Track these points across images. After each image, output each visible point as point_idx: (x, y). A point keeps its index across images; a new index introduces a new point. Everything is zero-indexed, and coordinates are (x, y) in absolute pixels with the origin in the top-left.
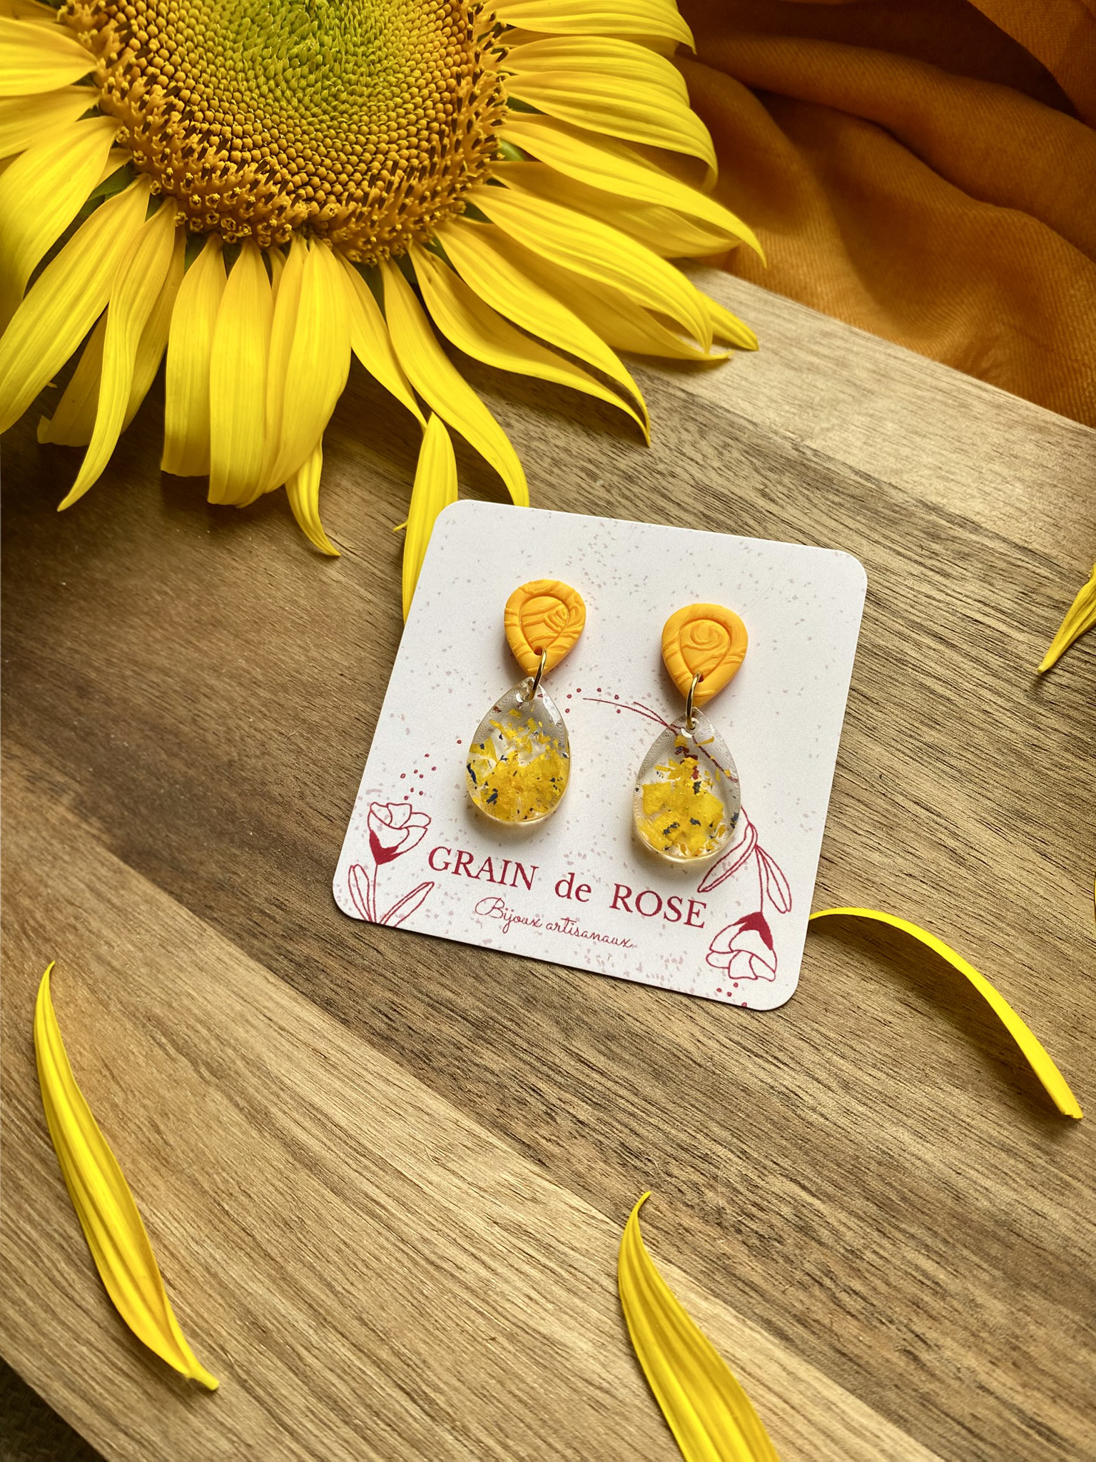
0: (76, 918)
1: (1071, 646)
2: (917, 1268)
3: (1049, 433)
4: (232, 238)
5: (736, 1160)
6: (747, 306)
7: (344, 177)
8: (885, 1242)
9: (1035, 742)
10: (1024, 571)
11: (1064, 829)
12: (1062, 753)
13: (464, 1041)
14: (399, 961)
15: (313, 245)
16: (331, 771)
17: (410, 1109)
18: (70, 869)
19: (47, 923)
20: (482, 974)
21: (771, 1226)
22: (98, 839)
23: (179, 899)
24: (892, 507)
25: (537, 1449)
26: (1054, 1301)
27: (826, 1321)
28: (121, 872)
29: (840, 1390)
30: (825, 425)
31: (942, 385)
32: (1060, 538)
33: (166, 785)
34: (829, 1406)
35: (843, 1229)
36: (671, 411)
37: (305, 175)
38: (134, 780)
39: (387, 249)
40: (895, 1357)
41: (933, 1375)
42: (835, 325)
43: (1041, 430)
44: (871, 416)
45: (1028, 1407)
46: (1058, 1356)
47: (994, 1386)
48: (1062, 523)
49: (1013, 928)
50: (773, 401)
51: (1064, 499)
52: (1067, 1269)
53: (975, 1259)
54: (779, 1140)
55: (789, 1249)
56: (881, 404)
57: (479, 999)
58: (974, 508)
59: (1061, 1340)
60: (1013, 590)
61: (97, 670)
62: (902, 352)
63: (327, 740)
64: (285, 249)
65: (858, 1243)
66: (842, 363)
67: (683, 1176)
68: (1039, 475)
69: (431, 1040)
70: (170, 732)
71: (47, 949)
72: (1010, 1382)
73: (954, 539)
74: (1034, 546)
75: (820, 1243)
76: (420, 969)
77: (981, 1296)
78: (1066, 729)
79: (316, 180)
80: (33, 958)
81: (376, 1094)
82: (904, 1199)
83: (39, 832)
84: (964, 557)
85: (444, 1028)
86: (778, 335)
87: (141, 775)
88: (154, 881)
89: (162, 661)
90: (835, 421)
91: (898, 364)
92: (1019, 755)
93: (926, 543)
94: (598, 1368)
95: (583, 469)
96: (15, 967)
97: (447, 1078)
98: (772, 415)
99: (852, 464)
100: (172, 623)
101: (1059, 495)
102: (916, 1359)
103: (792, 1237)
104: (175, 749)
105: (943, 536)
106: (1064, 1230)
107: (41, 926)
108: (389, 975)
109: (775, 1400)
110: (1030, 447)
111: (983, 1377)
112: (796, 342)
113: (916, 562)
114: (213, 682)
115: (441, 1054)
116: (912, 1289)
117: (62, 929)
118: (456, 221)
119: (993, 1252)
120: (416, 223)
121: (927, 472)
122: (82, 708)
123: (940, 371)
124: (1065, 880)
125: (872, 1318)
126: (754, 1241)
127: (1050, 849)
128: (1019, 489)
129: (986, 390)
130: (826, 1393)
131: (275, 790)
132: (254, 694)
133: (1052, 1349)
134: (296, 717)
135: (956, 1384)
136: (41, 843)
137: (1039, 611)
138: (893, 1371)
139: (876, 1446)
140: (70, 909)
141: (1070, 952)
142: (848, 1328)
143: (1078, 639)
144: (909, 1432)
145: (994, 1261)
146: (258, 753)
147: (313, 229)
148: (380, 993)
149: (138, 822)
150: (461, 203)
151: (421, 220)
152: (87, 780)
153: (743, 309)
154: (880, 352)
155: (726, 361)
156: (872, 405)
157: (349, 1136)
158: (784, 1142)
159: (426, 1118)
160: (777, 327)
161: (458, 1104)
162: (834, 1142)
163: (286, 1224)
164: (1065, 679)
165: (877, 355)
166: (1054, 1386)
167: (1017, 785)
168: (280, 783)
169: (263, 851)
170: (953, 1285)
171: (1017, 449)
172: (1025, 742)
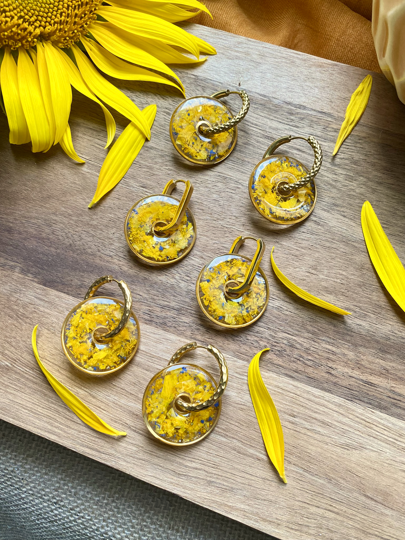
0: (34, 308)
1: (342, 144)
2: (327, 349)
3: (324, 67)
4: (14, 48)
5: (267, 331)
6: (209, 36)
7: (50, 14)
8: (316, 344)
9: (336, 179)
10: (323, 120)
11: (349, 206)
12: (345, 181)
13: (175, 316)
14: (148, 297)
15: (44, 44)
16: (106, 240)
17: (164, 340)
18: (27, 293)
19: (25, 312)
20: (175, 294)
21: (282, 347)
22: (33, 281)
23: (68, 294)
24: (276, 106)
25: (227, 425)
26: (367, 348)
27: (303, 370)
28: (45, 290)
29: (310, 387)
30: (246, 79)
31: (284, 55)
32: (333, 106)
33: (50, 257)
34: (308, 392)
35: (303, 343)
36: (191, 83)
37: (35, 17)
38: (38, 258)
39: (73, 41)
40: (324, 374)
41: (336, 377)
42: (242, 39)
43: (320, 66)
44: (261, 72)
45: (364, 378)
46: (370, 363)
47: (354, 375)
48: (333, 100)
49: (338, 241)
50: (226, 73)
51: (332, 91)
52: (369, 338)
53: (343, 342)
54: (278, 322)
55: (288, 352)
56: (264, 67)
57: (177, 302)
58: (302, 100)
59: (371, 358)
60: (320, 128)
61: (12, 223)
62: (268, 45)
63: (101, 230)
64: (35, 48)
65: (308, 346)
66: (247, 54)
67: (252, 339)
68: (322, 84)
69: (165, 318)
70: (46, 239)
71: (28, 320)
72: (358, 373)
73: (298, 113)
74: (325, 111)
75: (297, 349)
76: (155, 297)
77: (346, 352)
78: (345, 173)
79: (40, 18)
80: (25, 324)
81: (152, 338)
82: (319, 330)
83: (11, 283)
84: (302, 119)
85: (168, 313)
86: (222, 47)
87: (41, 256)
88: (57, 290)
89: (34, 215)
90: (249, 77)
91: (267, 50)
92: (331, 185)
93: (289, 117)
94: (240, 399)
95: (164, 112)
96: (19, 329)
97: (173, 328)
98: (227, 79)
99: (259, 92)
100: (34, 200)
101: (330, 90)
102: (330, 373)
103: (288, 349)
104: (50, 244)
105: (294, 113)
106: (367, 328)
107: (23, 314)
108: (145, 301)
109: (293, 395)
110: (318, 74)
111: (350, 374)
112: (229, 48)
113: (287, 124)
114: (55, 218)
115: (169, 321)
116: (327, 355)
117: (32, 313)
118: (95, 23)
119: (348, 339)
120: (80, 27)
121: (284, 90)
122: (11, 237)
123: (282, 50)
124: (352, 223)
125: (317, 366)
126: (277, 353)
127: (345, 214)
128: (317, 90)
129: (299, 55)
130: (307, 389)
131: (89, 251)
132: (71, 219)
133: (368, 361)
134: (88, 224)
135: (343, 377)
136: (13, 287)
137: (330, 134)
138: (325, 379)
139: (324, 399)
140: (32, 306)
141: (357, 245)
142: (309, 370)
143: (344, 141)
144: (332, 393)
145: (348, 341)
146: (79, 239)
147: (43, 38)
148: (144, 308)
149: (45, 272)
150: (95, 15)
151: (83, 26)
152: (22, 262)
153: (207, 38)
154: (260, 47)
155: (206, 60)
156: (261, 68)
157: (147, 353)
158: (280, 322)
159: (170, 341)
160: (222, 43)
161: (179, 335)
162: (295, 319)
163: (134, 384)
164: (342, 156)
165: (259, 48)
166: (370, 371)
167: (332, 195)
168: (90, 248)
169: (92, 272)
170: (338, 351)
171: (313, 75)
172: (332, 180)
